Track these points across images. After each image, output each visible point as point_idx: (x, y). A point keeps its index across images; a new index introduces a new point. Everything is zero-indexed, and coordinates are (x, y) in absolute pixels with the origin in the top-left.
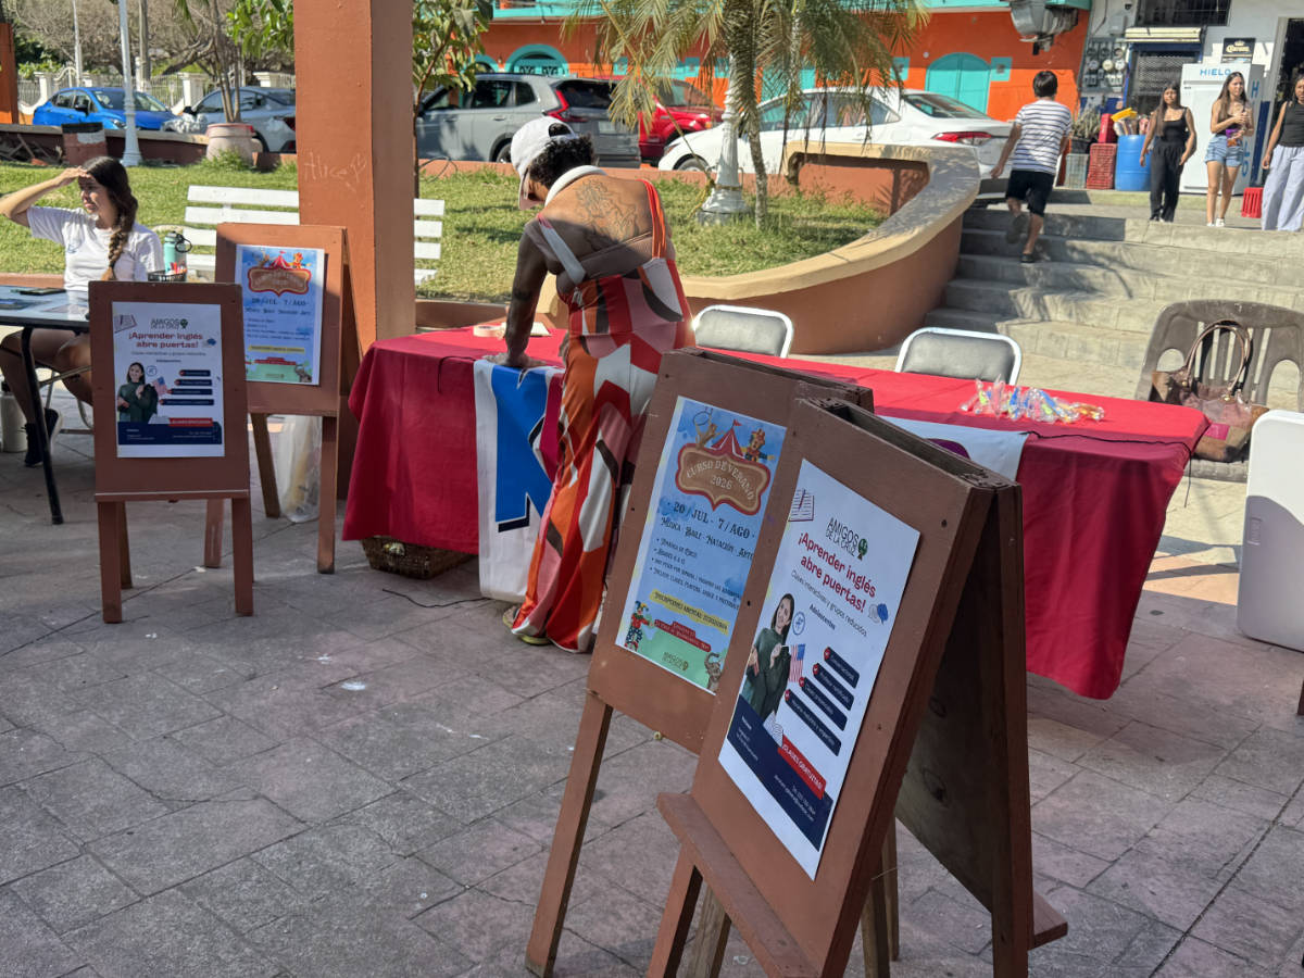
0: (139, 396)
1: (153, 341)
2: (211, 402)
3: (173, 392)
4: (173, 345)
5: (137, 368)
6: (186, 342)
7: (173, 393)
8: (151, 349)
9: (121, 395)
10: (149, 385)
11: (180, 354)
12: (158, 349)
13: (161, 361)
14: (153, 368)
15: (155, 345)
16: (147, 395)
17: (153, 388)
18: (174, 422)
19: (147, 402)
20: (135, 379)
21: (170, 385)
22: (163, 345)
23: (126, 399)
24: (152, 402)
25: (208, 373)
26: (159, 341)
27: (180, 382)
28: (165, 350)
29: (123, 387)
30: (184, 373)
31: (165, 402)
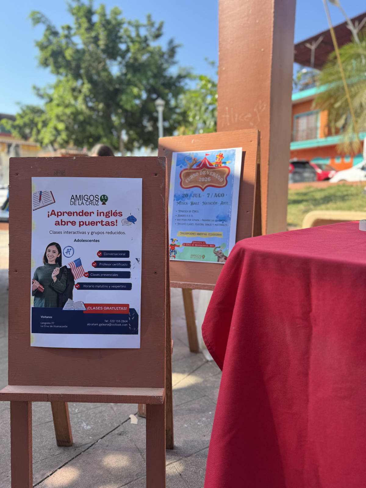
0: (55, 279)
1: (72, 219)
2: (128, 287)
3: (90, 274)
4: (93, 223)
5: (54, 248)
6: (105, 219)
7: (89, 277)
8: (70, 228)
9: (36, 278)
10: (65, 267)
11: (98, 233)
12: (76, 228)
13: (78, 241)
14: (70, 249)
15: (73, 223)
16: (63, 277)
17: (70, 270)
18: (89, 308)
19: (62, 286)
20: (52, 261)
21: (88, 267)
22: (81, 224)
23: (41, 283)
24: (67, 286)
25: (126, 254)
26: (77, 219)
27: (97, 264)
28: (84, 228)
29: (39, 269)
30: (102, 254)
31: (82, 286)
